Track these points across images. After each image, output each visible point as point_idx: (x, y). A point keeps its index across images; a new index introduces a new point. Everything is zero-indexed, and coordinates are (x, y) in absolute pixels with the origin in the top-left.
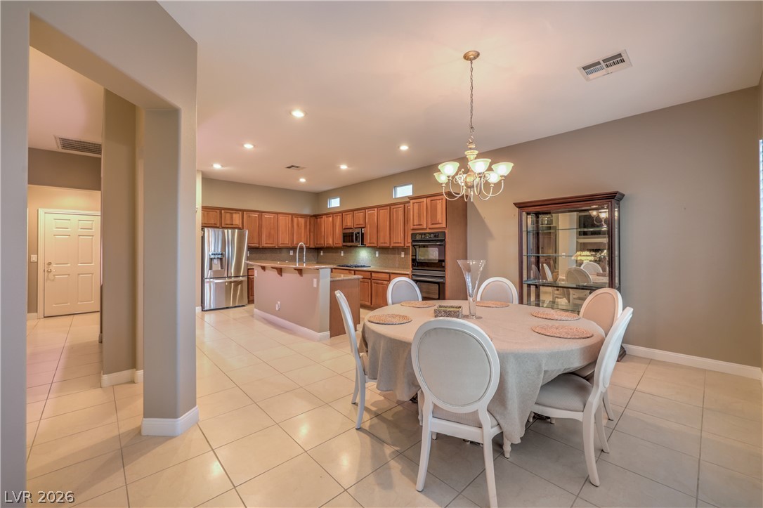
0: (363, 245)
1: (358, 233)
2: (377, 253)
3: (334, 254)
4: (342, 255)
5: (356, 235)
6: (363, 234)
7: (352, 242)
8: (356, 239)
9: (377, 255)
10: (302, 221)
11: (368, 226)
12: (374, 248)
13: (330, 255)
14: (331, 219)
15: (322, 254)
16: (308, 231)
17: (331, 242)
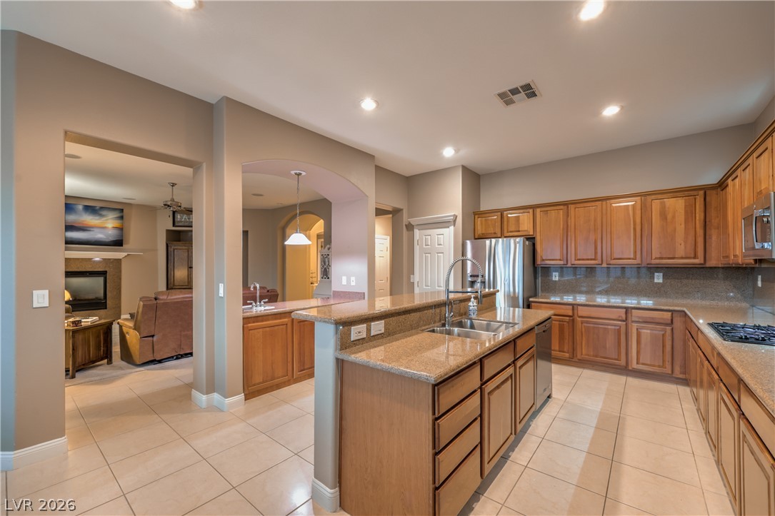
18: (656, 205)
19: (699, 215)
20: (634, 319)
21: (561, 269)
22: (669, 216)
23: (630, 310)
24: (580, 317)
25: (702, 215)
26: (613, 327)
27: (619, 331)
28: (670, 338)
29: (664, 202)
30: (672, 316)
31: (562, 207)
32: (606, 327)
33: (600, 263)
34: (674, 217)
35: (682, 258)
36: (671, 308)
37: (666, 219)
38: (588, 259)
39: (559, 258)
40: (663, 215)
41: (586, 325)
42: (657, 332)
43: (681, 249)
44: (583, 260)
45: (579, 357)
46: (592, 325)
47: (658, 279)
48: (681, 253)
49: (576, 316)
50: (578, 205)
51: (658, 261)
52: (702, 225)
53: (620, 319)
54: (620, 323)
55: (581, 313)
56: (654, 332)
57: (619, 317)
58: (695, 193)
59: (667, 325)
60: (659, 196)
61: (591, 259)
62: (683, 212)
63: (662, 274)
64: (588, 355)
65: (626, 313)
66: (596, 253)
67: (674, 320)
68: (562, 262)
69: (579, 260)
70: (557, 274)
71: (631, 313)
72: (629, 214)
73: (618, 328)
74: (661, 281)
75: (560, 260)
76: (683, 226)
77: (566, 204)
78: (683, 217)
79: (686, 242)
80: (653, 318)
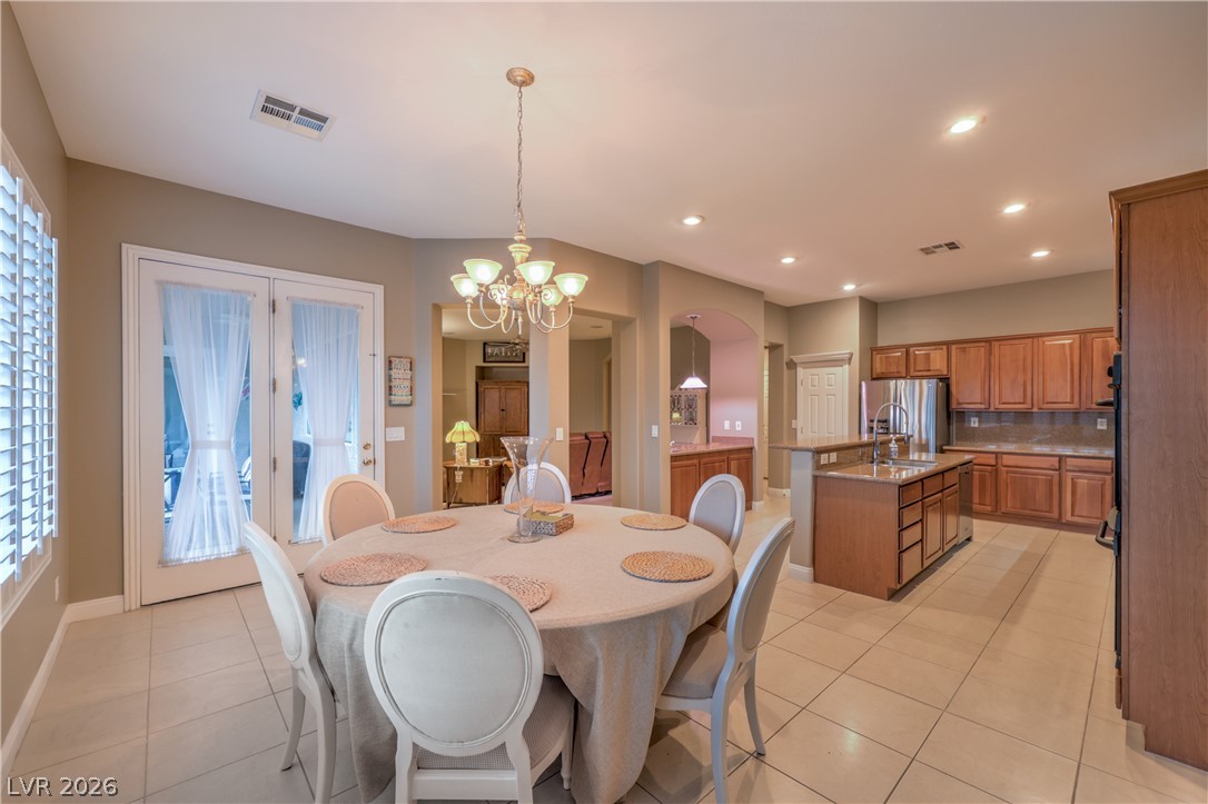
31: (983, 344)
49: (999, 465)
50: (1004, 343)
55: (1005, 462)
61: (1019, 403)
66: (1025, 396)
68: (983, 406)
70: (976, 419)
72: (1065, 354)
77: (989, 341)
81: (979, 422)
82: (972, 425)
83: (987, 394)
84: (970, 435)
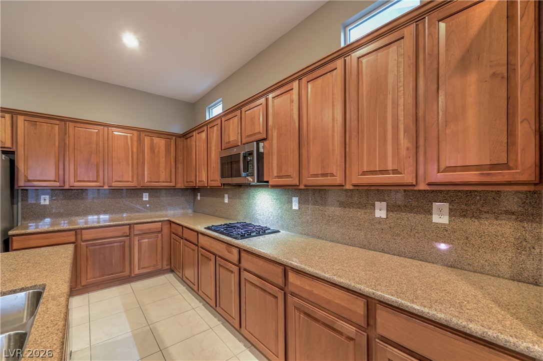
0: (263, 183)
1: (251, 154)
2: (295, 200)
3: (214, 199)
4: (226, 201)
5: (245, 157)
6: (260, 156)
7: (240, 176)
8: (246, 169)
9: (295, 206)
10: (161, 143)
11: (274, 135)
12: (287, 189)
13: (209, 200)
14: (204, 135)
15: (199, 198)
16: (173, 159)
17: (204, 178)
18: (147, 140)
19: (173, 153)
20: (136, 232)
21: (55, 192)
22: (156, 151)
23: (132, 225)
24: (83, 241)
25: (175, 152)
26: (119, 244)
27: (124, 246)
28: (161, 242)
29: (153, 139)
30: (162, 225)
31: (58, 122)
32: (112, 245)
33: (102, 185)
34: (159, 152)
35: (164, 182)
36: (162, 219)
37: (154, 152)
38: (89, 181)
39: (53, 179)
40: (152, 149)
41: (91, 248)
42: (152, 240)
43: (163, 176)
44: (84, 181)
45: (83, 283)
46: (98, 247)
47: (146, 198)
48: (163, 178)
49: (79, 241)
50: (78, 125)
51: (149, 184)
52: (175, 160)
53: (125, 235)
54: (125, 238)
55: (85, 237)
56: (151, 240)
57: (124, 233)
58: (170, 137)
59: (159, 232)
60: (150, 134)
61: (93, 181)
62: (164, 149)
63: (148, 194)
64: (94, 278)
65: (130, 229)
66: (98, 176)
67: (163, 228)
68: (57, 184)
69: (79, 181)
70: (47, 197)
71: (133, 228)
72: (128, 144)
73: (123, 243)
74: (147, 199)
75: (55, 181)
76: (164, 159)
77: (63, 120)
78: (164, 152)
79: (165, 171)
80: (149, 229)
81: (51, 200)
82: (42, 202)
83: (61, 173)
84: (39, 213)
